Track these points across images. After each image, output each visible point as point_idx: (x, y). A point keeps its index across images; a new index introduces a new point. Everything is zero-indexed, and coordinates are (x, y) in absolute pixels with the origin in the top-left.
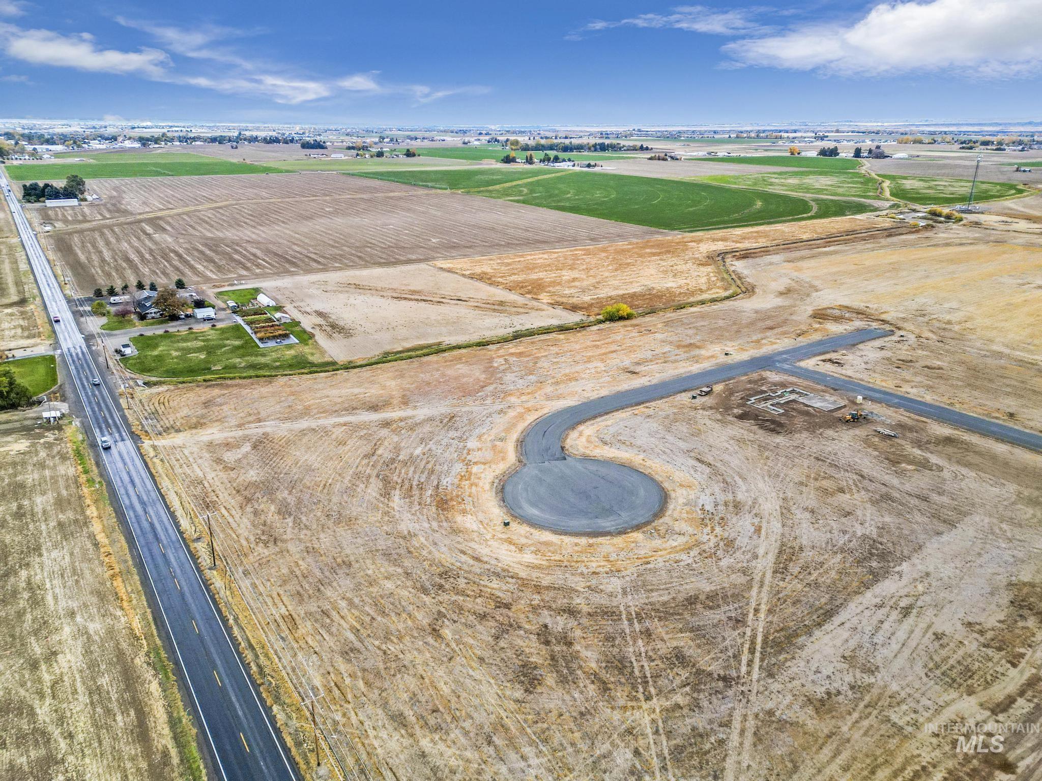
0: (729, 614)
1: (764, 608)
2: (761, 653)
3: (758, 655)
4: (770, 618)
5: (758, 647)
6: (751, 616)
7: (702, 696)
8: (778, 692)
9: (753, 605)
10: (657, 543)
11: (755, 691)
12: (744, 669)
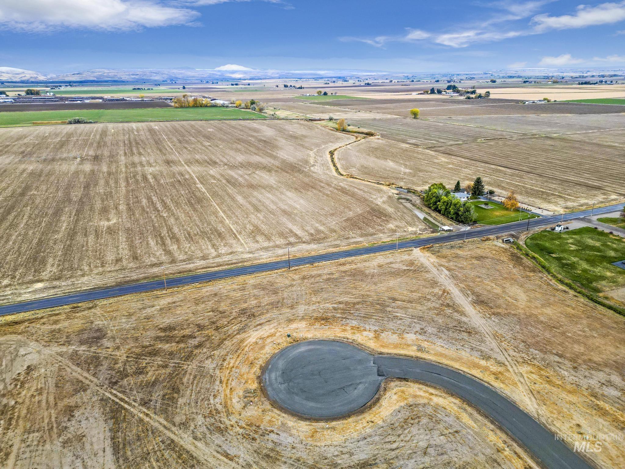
0: (154, 401)
1: (147, 419)
2: (117, 403)
3: (118, 401)
4: (136, 417)
5: (122, 404)
6: (146, 411)
7: (114, 372)
8: (91, 398)
9: (153, 415)
10: (240, 393)
11: (99, 390)
12: (115, 392)
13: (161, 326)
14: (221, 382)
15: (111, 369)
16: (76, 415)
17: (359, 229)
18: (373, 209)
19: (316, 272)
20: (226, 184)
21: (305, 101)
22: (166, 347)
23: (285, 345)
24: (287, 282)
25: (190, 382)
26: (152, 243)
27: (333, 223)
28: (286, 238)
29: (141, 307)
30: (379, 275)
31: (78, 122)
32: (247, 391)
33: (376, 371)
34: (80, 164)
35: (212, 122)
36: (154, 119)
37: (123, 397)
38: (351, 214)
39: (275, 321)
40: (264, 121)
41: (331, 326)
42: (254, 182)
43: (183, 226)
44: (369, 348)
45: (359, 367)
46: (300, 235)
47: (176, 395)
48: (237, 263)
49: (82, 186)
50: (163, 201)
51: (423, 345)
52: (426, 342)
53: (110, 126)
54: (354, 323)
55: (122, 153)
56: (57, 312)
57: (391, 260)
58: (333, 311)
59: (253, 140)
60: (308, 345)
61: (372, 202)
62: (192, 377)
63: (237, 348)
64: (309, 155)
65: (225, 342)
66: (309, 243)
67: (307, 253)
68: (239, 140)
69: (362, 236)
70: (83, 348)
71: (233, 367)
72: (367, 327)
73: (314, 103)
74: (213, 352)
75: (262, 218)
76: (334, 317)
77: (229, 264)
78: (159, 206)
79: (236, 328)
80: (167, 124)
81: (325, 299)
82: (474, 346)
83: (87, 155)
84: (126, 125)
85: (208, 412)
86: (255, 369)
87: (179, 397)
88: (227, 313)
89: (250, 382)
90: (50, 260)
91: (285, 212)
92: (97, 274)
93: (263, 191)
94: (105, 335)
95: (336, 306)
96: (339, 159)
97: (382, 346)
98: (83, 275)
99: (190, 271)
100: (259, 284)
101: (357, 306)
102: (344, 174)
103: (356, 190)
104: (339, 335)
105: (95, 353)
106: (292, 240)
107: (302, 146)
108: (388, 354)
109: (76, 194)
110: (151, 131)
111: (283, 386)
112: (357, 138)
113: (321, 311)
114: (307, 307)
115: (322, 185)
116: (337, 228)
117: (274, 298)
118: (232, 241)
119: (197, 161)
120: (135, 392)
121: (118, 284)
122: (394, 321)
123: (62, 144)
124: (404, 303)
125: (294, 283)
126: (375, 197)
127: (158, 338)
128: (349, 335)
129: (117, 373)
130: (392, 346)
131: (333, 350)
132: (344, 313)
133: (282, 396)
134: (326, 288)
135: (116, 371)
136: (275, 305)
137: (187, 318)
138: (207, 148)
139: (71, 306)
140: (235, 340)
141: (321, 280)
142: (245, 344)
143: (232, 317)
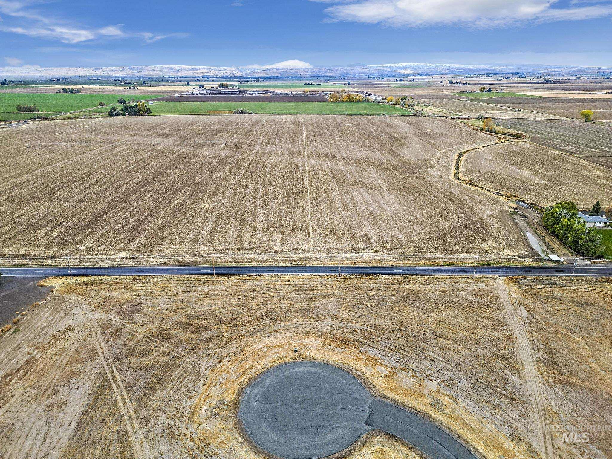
0: (137, 387)
1: (121, 404)
2: (109, 379)
3: (110, 377)
4: (114, 399)
5: (112, 381)
6: (125, 394)
7: (125, 348)
8: (93, 369)
9: (127, 401)
10: (214, 401)
11: (104, 363)
12: (114, 368)
13: (189, 312)
14: (204, 384)
15: (125, 345)
16: (72, 383)
17: (444, 243)
18: (474, 223)
19: (365, 285)
20: (330, 180)
21: (463, 98)
22: (180, 334)
23: (288, 359)
24: (329, 291)
25: (178, 377)
26: (232, 228)
27: (416, 233)
28: (356, 242)
29: (185, 289)
30: (436, 302)
31: (241, 113)
32: (221, 401)
33: (366, 417)
34: (221, 150)
35: (355, 117)
36: (303, 112)
37: (117, 376)
38: (444, 225)
39: (293, 330)
40: (407, 118)
41: (347, 351)
42: (359, 179)
43: (268, 216)
44: (374, 386)
45: (349, 407)
46: (372, 241)
47: (158, 386)
48: (293, 261)
49: (211, 169)
50: (266, 189)
51: (441, 399)
52: (447, 398)
53: (266, 117)
54: (374, 353)
55: (259, 142)
56: (120, 281)
57: (461, 286)
58: (359, 333)
59: (384, 135)
60: (311, 366)
61: (477, 214)
62: (182, 371)
63: (240, 351)
64: (434, 155)
65: (232, 342)
66: (376, 251)
67: (368, 263)
68: (370, 136)
69: (442, 252)
70: (118, 319)
71: (224, 371)
72: (386, 362)
73: (471, 100)
74: (216, 350)
75: (344, 217)
76: (356, 340)
77: (284, 261)
78: (259, 195)
79: (251, 329)
80: (314, 118)
81: (357, 318)
82: (509, 419)
83: (232, 143)
84: (278, 116)
85: (174, 413)
86: (243, 379)
87: (159, 389)
88: (253, 312)
89: (229, 392)
90: (145, 233)
91: (371, 214)
92: (171, 251)
93: (363, 189)
94: (141, 310)
95: (365, 328)
96: (466, 161)
97: (391, 389)
98: (159, 251)
99: (247, 262)
100: (301, 288)
101: (389, 334)
102: (463, 178)
103: (466, 198)
104: (349, 363)
105: (123, 325)
106: (361, 245)
107: (433, 145)
108: (392, 400)
109: (202, 176)
110: (296, 124)
111: (259, 406)
112: (500, 139)
113: (346, 330)
114: (333, 322)
115: (430, 188)
116: (417, 239)
117: (306, 305)
118: (302, 238)
119: (319, 155)
120: (128, 373)
121: (181, 264)
122: (422, 362)
123: (219, 131)
124: (447, 342)
125: (336, 293)
126: (484, 208)
127: (179, 324)
128: (359, 366)
129: (127, 349)
130: (402, 392)
131: (333, 379)
132: (369, 339)
133: (250, 417)
134: (365, 305)
135: (128, 347)
136: (302, 313)
137: (215, 308)
138: (335, 142)
139: (133, 277)
140: (243, 342)
141: (365, 295)
142: (249, 349)
143: (255, 317)
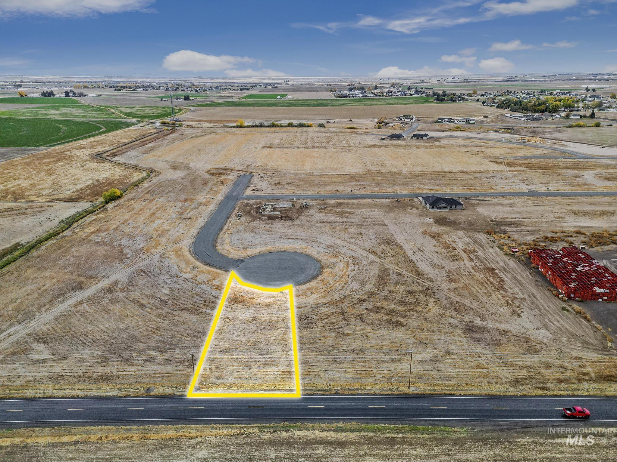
0: (395, 275)
2: (420, 278)
4: (404, 270)
5: (417, 277)
6: (399, 272)
7: (433, 296)
9: (394, 269)
10: (337, 268)
11: (438, 287)
12: (426, 284)
13: (403, 328)
29: (438, 365)
71: (337, 281)
74: (351, 293)
79: (325, 310)
86: (321, 278)
89: (329, 272)
95: (208, 311)
97: (217, 274)
113: (229, 309)
132: (210, 302)
143: (324, 322)
